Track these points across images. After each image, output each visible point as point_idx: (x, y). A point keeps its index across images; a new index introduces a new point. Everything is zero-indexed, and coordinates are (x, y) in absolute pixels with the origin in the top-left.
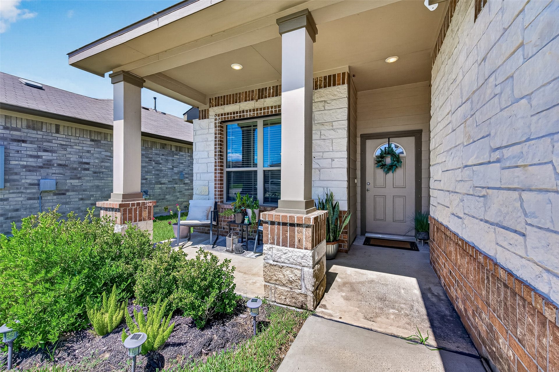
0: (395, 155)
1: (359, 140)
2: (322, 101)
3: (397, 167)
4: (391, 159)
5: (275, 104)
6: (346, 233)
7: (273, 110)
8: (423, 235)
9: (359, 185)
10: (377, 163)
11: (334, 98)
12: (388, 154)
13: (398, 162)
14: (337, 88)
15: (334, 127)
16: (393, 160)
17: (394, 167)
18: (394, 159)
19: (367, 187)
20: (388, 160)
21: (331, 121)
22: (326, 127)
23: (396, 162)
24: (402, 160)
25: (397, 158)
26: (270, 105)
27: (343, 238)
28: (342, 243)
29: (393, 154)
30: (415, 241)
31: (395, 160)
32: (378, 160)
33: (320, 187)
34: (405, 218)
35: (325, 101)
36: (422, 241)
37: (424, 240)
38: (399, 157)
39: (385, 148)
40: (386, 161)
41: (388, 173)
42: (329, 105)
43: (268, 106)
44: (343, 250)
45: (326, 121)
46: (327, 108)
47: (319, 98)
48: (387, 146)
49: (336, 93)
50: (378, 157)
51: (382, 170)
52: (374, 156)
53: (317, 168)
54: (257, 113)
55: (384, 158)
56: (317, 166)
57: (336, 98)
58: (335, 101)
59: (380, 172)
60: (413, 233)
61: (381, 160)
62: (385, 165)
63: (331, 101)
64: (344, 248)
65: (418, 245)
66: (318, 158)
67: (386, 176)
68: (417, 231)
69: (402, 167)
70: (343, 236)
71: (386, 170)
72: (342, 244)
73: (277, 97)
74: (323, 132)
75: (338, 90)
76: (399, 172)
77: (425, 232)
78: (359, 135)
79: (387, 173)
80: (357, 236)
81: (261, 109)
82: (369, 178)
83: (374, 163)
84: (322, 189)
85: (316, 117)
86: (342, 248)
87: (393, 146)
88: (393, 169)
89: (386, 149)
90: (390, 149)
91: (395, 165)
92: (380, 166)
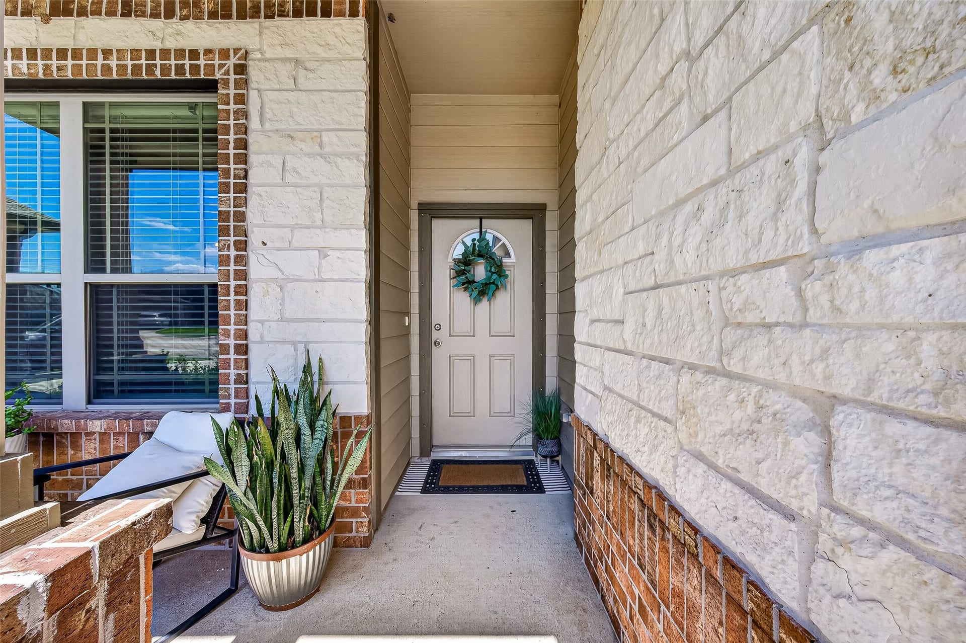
0: (493, 259)
1: (414, 216)
2: (289, 60)
3: (497, 288)
4: (486, 268)
5: (120, 45)
6: (364, 484)
7: (113, 63)
8: (549, 447)
9: (415, 329)
10: (455, 278)
11: (324, 55)
12: (480, 255)
13: (500, 276)
14: (337, 25)
15: (327, 149)
16: (490, 271)
17: (493, 287)
18: (491, 268)
19: (435, 335)
20: (480, 272)
21: (316, 127)
22: (302, 145)
23: (495, 277)
24: (507, 272)
25: (498, 266)
26: (99, 45)
27: (357, 502)
28: (352, 516)
29: (491, 257)
30: (533, 458)
31: (493, 270)
32: (458, 268)
33: (284, 342)
34: (512, 409)
35: (297, 62)
36: (548, 460)
37: (552, 457)
38: (501, 264)
39: (474, 240)
40: (474, 272)
41: (480, 300)
42: (311, 75)
43: (90, 45)
44: (355, 541)
45: (302, 127)
46: (303, 83)
47: (279, 48)
48: (477, 236)
49: (331, 40)
50: (457, 262)
51: (467, 294)
52: (450, 260)
53: (275, 280)
54: (47, 68)
55: (470, 265)
56: (273, 273)
57: (330, 54)
58: (327, 66)
59: (463, 298)
60: (528, 440)
61: (465, 270)
62: (474, 282)
63: (317, 63)
64: (357, 532)
65: (539, 469)
66: (277, 245)
67: (474, 309)
68: (538, 438)
69: (508, 286)
70: (356, 493)
71: (475, 293)
72: (354, 520)
73: (126, 20)
74: (291, 162)
75: (337, 30)
76: (502, 298)
77: (553, 439)
78: (414, 205)
79: (477, 301)
80: (412, 460)
81: (62, 53)
82: (439, 314)
83: (450, 275)
84: (290, 349)
85: (267, 110)
86: (354, 534)
87: (489, 237)
88: (490, 293)
89: (474, 244)
90: (484, 243)
91: (493, 283)
92: (463, 284)
